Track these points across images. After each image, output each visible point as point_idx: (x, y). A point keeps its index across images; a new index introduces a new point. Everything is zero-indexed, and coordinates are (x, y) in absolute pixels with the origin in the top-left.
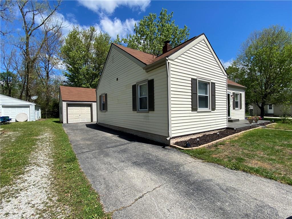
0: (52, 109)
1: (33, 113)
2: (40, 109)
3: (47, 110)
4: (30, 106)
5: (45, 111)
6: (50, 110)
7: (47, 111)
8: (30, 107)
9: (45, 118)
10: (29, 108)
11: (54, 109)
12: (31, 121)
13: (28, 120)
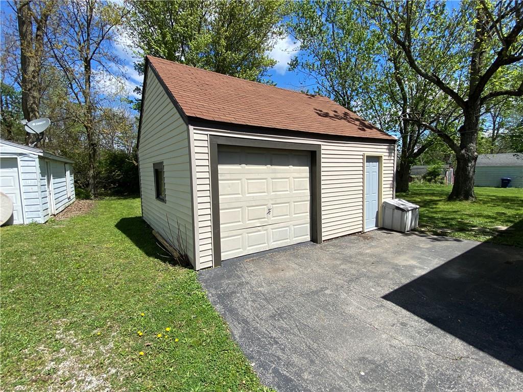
0: (105, 171)
1: (35, 189)
2: (68, 173)
3: (91, 173)
4: (19, 158)
5: (86, 176)
6: (100, 173)
7: (94, 177)
8: (20, 163)
9: (87, 197)
10: (16, 169)
11: (111, 172)
12: (27, 222)
13: (15, 217)
